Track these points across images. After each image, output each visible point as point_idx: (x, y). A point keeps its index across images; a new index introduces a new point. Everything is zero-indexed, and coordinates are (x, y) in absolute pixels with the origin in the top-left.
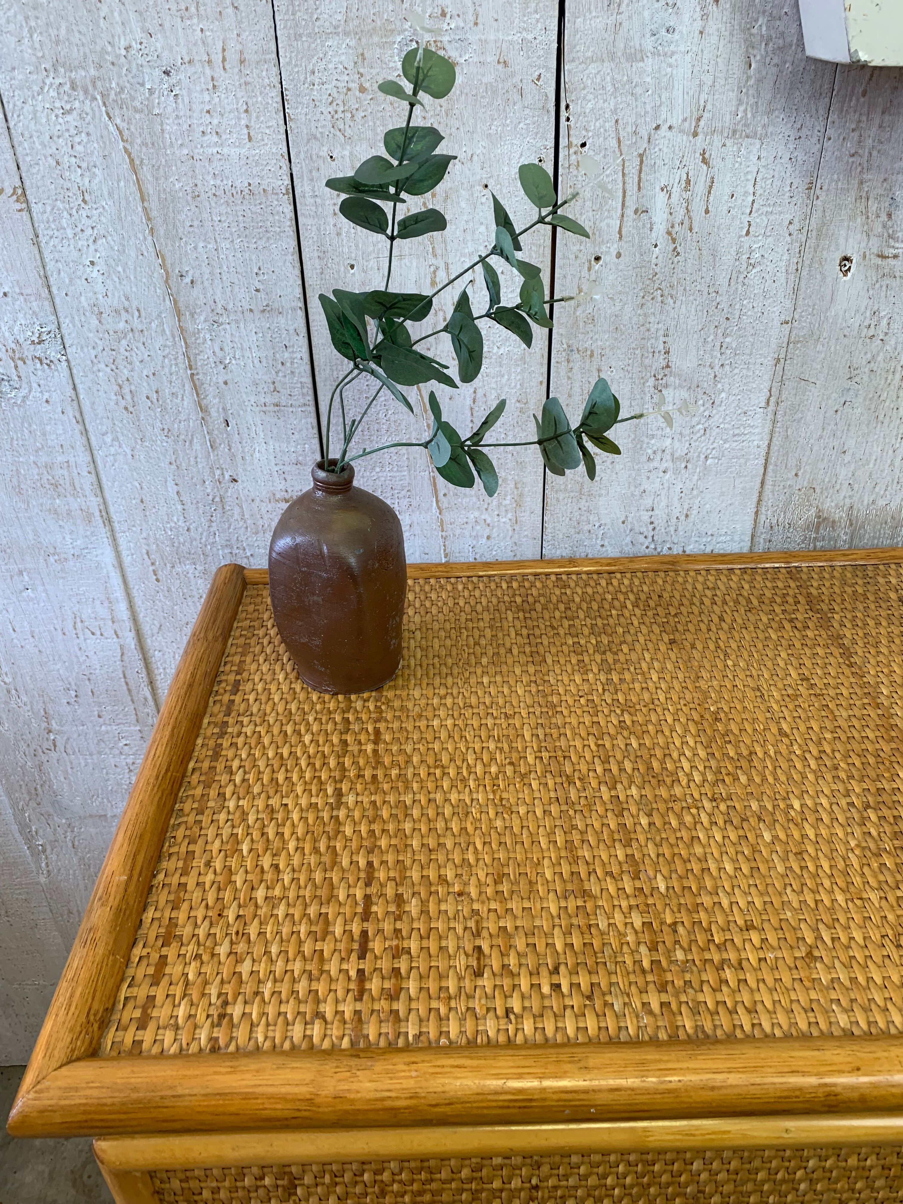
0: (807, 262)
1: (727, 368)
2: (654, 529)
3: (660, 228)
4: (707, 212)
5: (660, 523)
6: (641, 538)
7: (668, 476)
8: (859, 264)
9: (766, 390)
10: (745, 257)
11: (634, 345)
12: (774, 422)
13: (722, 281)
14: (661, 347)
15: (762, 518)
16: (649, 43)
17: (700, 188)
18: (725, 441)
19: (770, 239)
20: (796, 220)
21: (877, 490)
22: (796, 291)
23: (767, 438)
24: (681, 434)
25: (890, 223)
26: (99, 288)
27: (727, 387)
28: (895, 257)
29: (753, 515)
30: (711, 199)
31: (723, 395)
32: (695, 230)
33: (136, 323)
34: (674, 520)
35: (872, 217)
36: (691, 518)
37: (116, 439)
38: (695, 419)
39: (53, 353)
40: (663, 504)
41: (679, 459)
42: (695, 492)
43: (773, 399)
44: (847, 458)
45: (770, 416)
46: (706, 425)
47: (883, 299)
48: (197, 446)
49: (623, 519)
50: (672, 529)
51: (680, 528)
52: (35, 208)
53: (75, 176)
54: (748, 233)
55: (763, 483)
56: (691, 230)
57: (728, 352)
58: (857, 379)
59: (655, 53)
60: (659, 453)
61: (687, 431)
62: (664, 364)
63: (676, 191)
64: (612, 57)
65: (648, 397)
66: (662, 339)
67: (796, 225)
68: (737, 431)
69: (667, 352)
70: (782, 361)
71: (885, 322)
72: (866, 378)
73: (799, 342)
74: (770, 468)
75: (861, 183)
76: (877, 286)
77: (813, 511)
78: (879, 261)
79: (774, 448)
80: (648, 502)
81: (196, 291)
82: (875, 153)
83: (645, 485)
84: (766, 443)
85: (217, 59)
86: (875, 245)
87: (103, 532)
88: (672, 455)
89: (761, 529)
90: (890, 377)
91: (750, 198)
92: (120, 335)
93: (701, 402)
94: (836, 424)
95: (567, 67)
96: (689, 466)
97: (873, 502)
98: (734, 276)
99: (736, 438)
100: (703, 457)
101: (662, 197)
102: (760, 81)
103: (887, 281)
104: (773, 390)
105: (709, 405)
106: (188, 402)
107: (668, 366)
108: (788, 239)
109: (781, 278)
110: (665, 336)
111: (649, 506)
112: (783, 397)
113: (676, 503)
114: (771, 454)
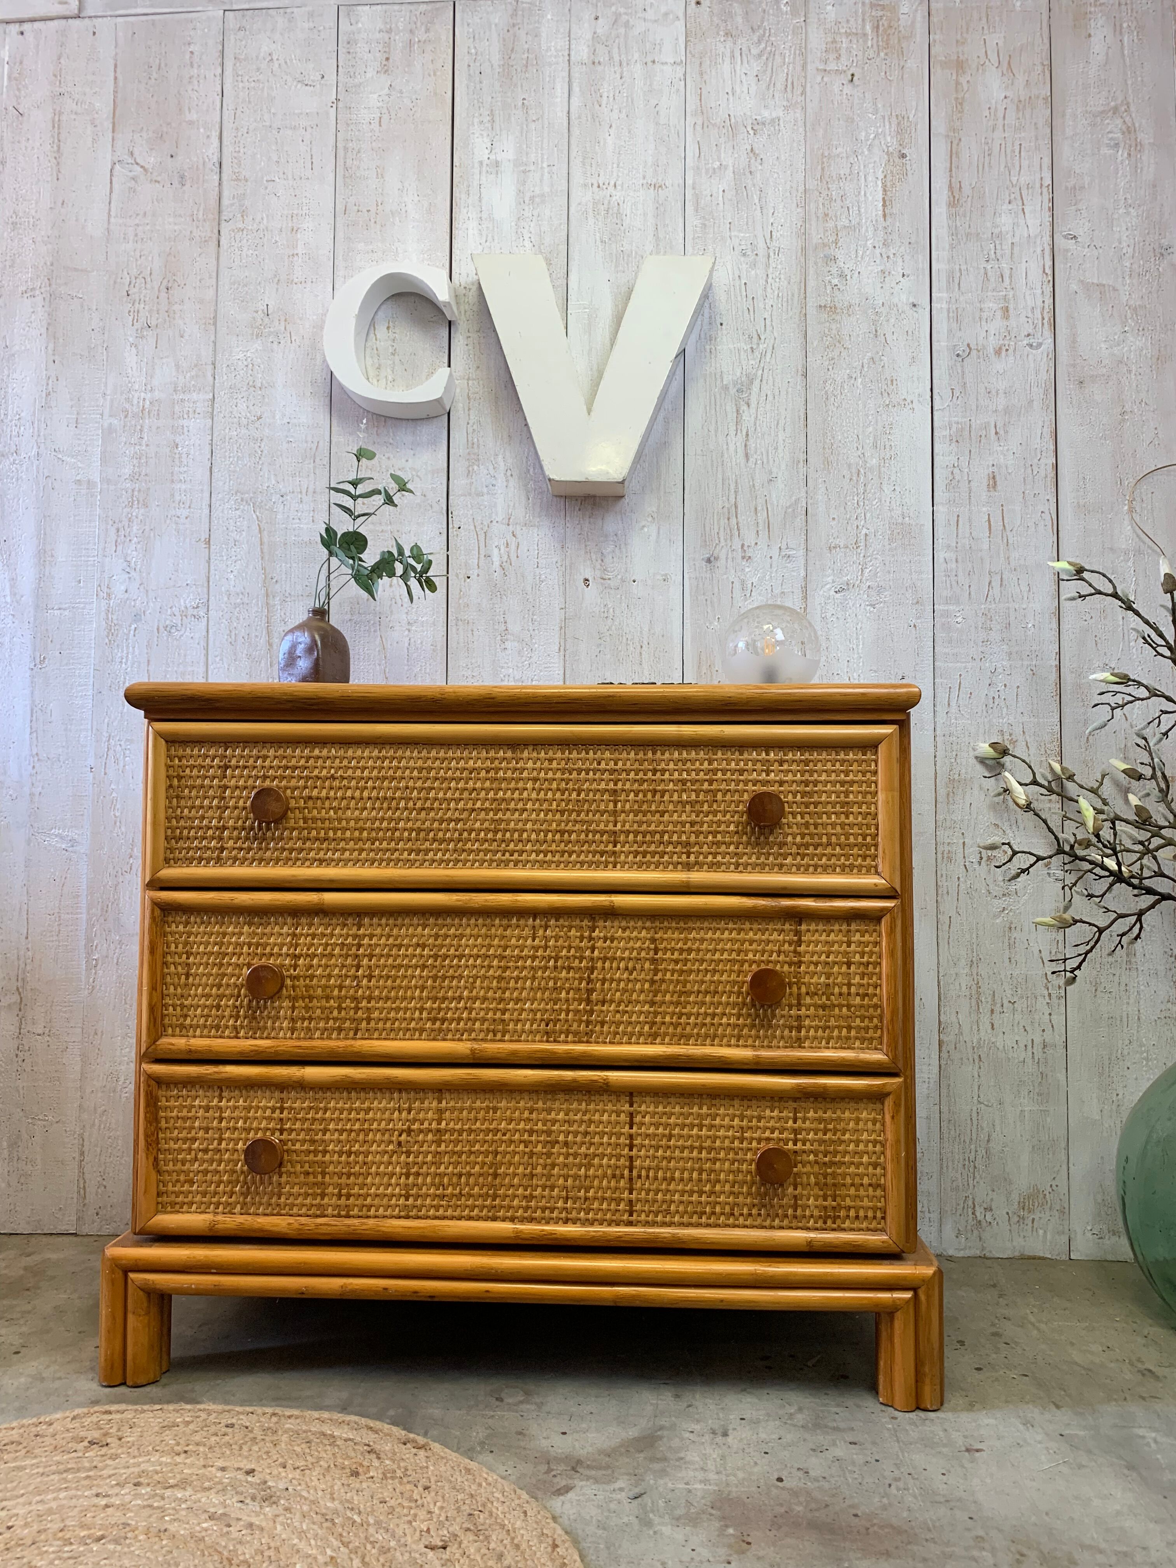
0: (567, 580)
1: (537, 631)
3: (497, 564)
4: (517, 557)
8: (592, 582)
9: (558, 643)
10: (537, 578)
11: (489, 619)
12: (565, 661)
13: (529, 588)
14: (502, 620)
16: (485, 490)
17: (513, 547)
19: (548, 570)
20: (559, 561)
22: (565, 594)
24: (517, 666)
25: (603, 564)
26: (232, 583)
27: (538, 641)
28: (609, 579)
30: (519, 551)
31: (536, 646)
32: (513, 565)
33: (246, 600)
35: (594, 561)
37: (221, 660)
38: (524, 658)
39: (202, 614)
43: (562, 648)
45: (562, 658)
46: (530, 661)
47: (608, 599)
48: (263, 665)
52: (212, 547)
53: (234, 535)
54: (538, 567)
56: (511, 564)
57: (536, 623)
58: (604, 639)
59: (488, 493)
62: (504, 628)
63: (502, 548)
64: (470, 494)
65: (498, 646)
66: (503, 616)
67: (559, 565)
68: (546, 666)
69: (505, 623)
70: (564, 628)
71: (611, 610)
72: (608, 639)
73: (570, 618)
75: (586, 546)
76: (603, 592)
78: (602, 581)
81: (277, 586)
82: (589, 534)
85: (304, 491)
86: (598, 574)
90: (621, 638)
91: (537, 552)
92: (236, 606)
93: (525, 649)
94: (598, 663)
95: (451, 498)
98: (534, 586)
101: (496, 551)
102: (534, 504)
103: (607, 590)
104: (561, 643)
105: (529, 651)
106: (263, 641)
107: (507, 630)
108: (557, 569)
109: (556, 587)
110: (504, 614)
112: (567, 647)
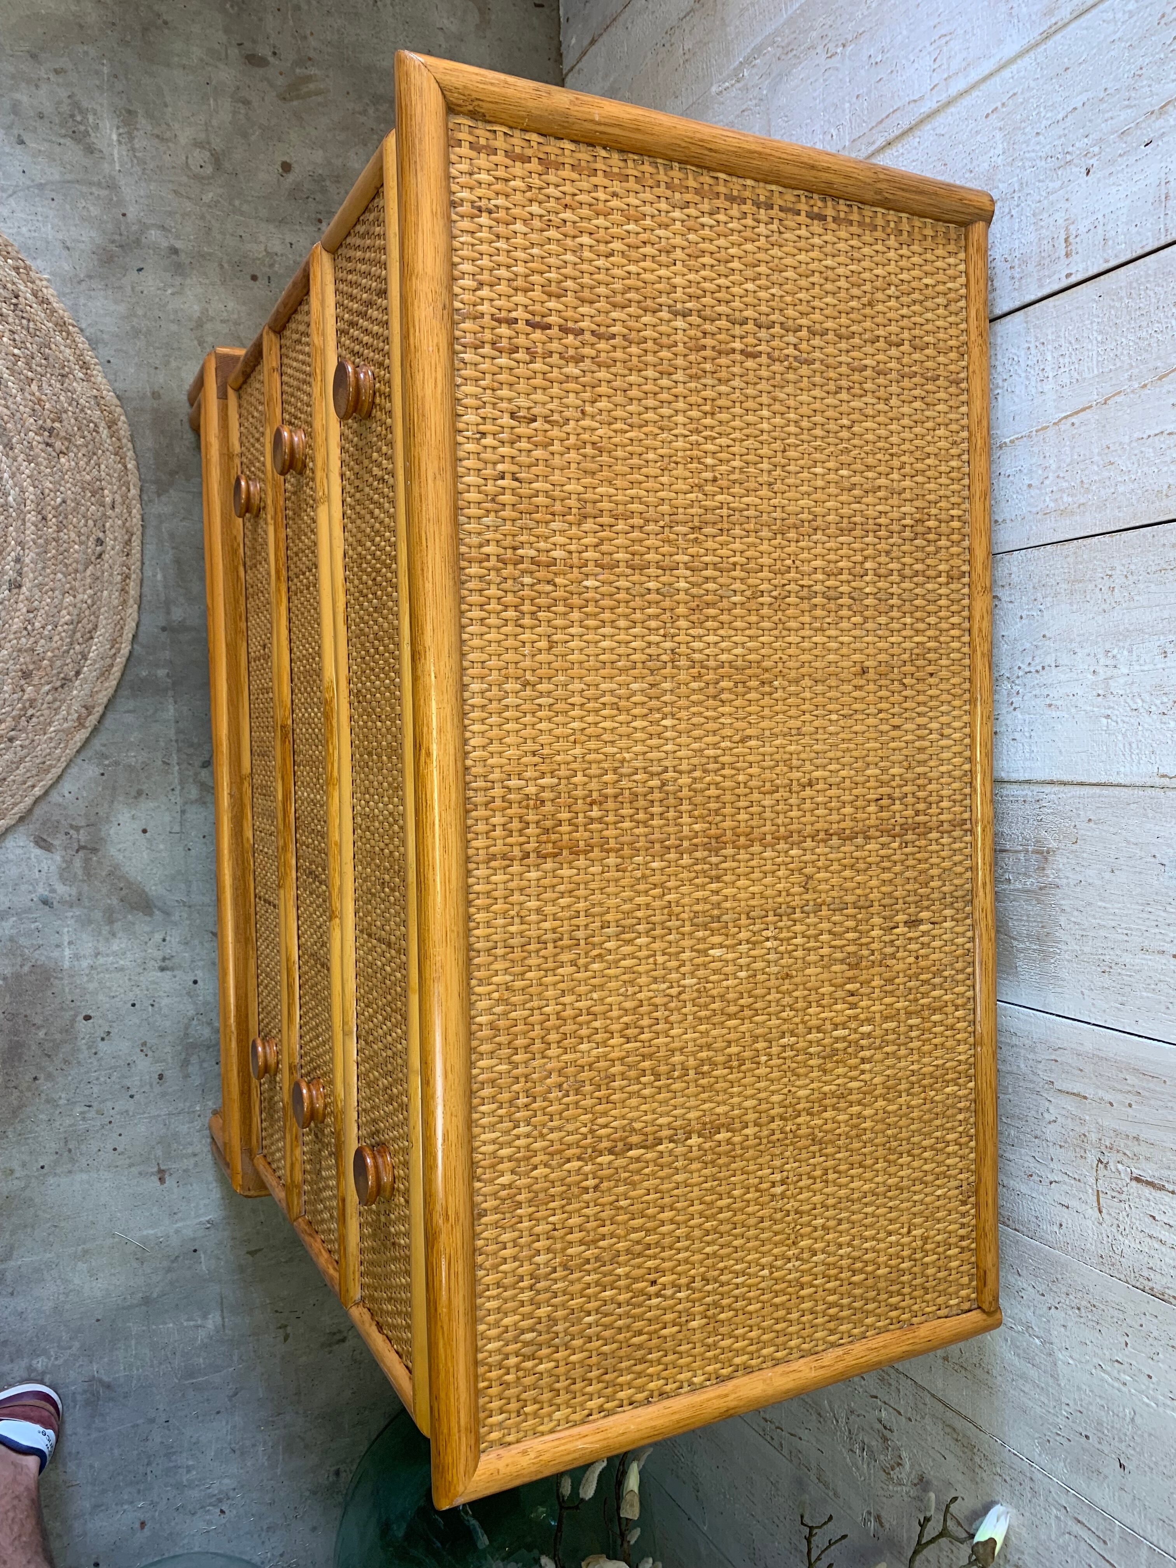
2: (1037, 672)
5: (1043, 678)
6: (1029, 660)
7: (1090, 676)
12: (1144, 787)
15: (1048, 789)
18: (1124, 735)
21: (1076, 913)
23: (1128, 781)
24: (1133, 683)
29: (1048, 778)
34: (1046, 692)
36: (1048, 711)
38: (1147, 697)
40: (1062, 677)
41: (1107, 686)
42: (1073, 710)
43: (1167, 781)
44: (1108, 875)
45: (1150, 781)
46: (1142, 710)
48: (1124, 114)
49: (1048, 635)
50: (1037, 692)
51: (1038, 701)
55: (1082, 784)
60: (1113, 662)
61: (1135, 689)
68: (1134, 746)
74: (1097, 790)
77: (1054, 845)
79: (1116, 791)
80: (1065, 659)
83: (1081, 653)
84: (1123, 782)
87: (1034, 35)
88: (1112, 678)
89: (1036, 788)
93: (1165, 699)
94: (1141, 858)
96: (1100, 698)
97: (1063, 910)
99: (1127, 746)
100: (1109, 712)
111: (1060, 662)
112: (1170, 793)
113: (1062, 691)
114: (1111, 789)
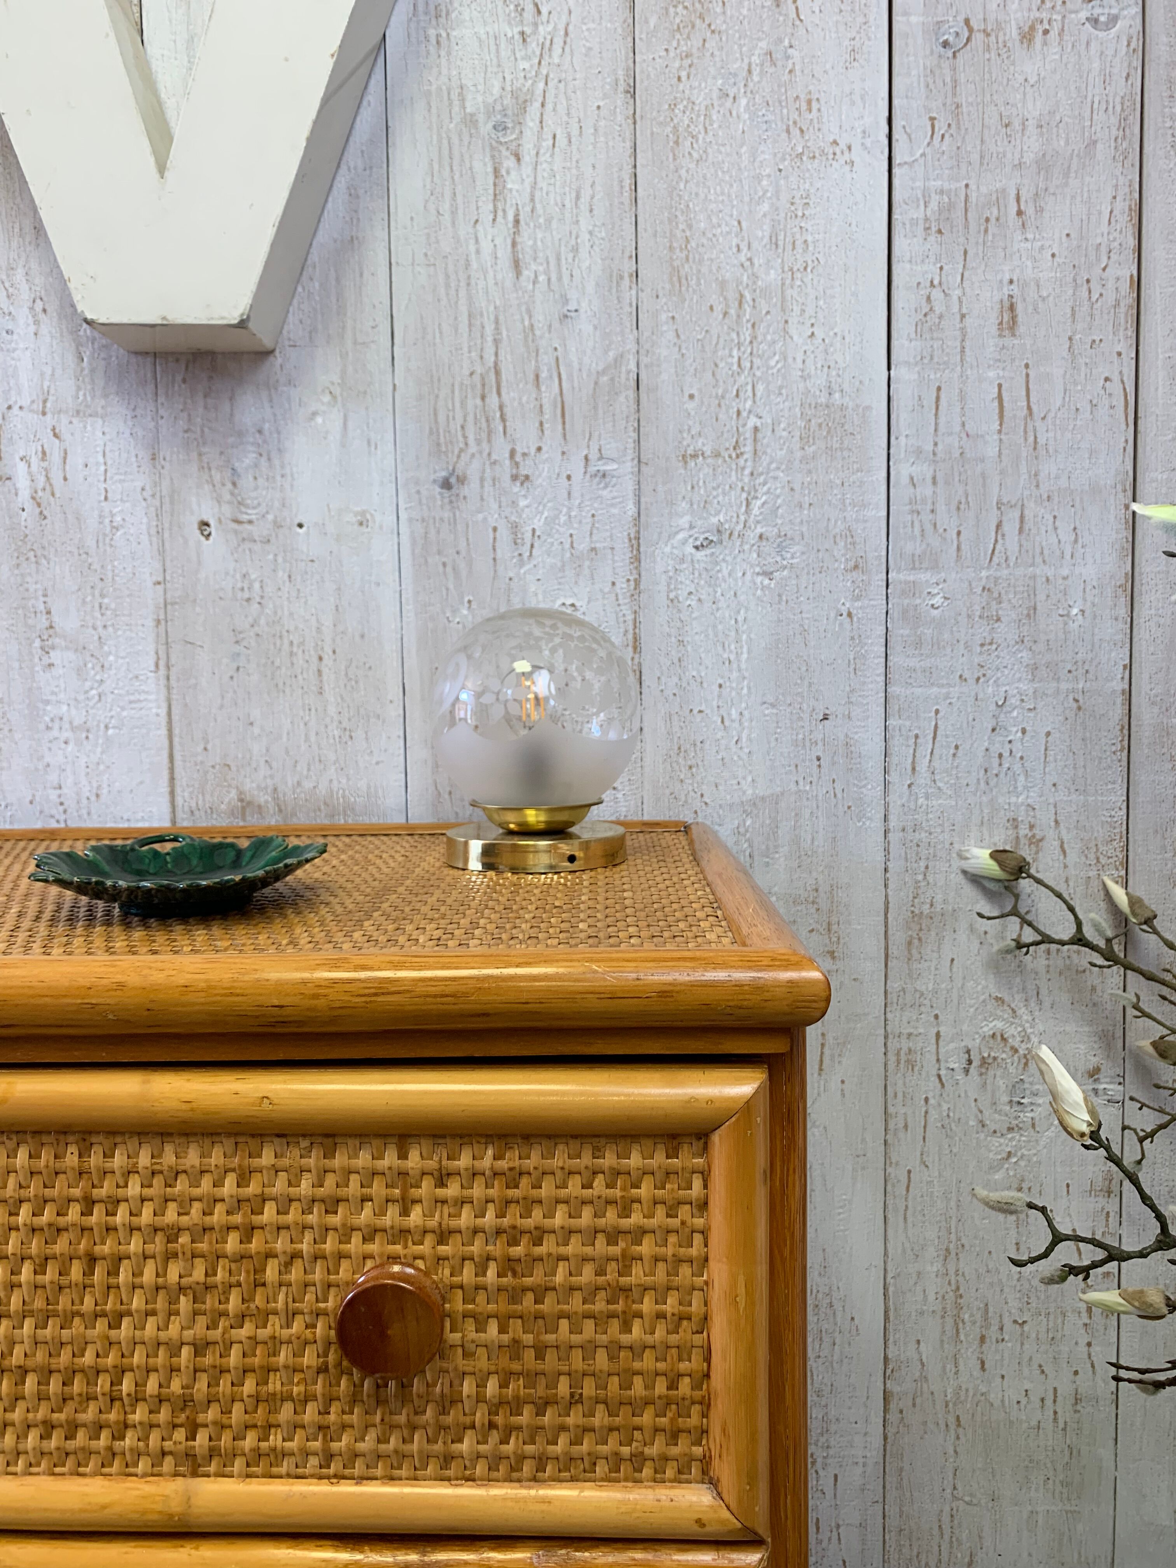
0: (167, 525)
1: (110, 629)
2: (65, 811)
3: (25, 493)
4: (65, 479)
5: (70, 803)
7: (70, 748)
8: (217, 529)
9: (152, 653)
10: (107, 521)
11: (15, 605)
12: (169, 688)
13: (90, 542)
14: (41, 607)
17: (56, 458)
18: (123, 709)
19: (128, 505)
20: (147, 488)
21: (299, 769)
22: (162, 552)
23: (164, 705)
24: (76, 700)
25: (236, 491)
27: (113, 649)
28: (250, 522)
30: (67, 468)
31: (111, 658)
32: (57, 495)
34: (85, 801)
35: (218, 486)
36: (103, 799)
38: (88, 684)
40: (70, 781)
41: (78, 728)
42: (102, 767)
43: (162, 663)
44: (256, 730)
45: (163, 682)
46: (100, 690)
47: (249, 562)
49: (30, 798)
51: (93, 811)
54: (106, 498)
55: (171, 757)
56: (53, 495)
57: (109, 613)
58: (245, 643)
60: (57, 721)
61: (81, 697)
62: (47, 624)
63: (34, 461)
65: (36, 660)
66: (42, 599)
67: (149, 492)
68: (132, 698)
69: (48, 613)
70: (163, 622)
71: (257, 585)
72: (253, 644)
73: (176, 603)
74: (176, 740)
75: (200, 454)
76: (240, 549)
77: (234, 794)
78: (235, 526)
79: (175, 718)
80: (54, 778)
82: (206, 430)
83: (48, 759)
84: (166, 711)
86: (227, 511)
88: (71, 723)
90: (278, 642)
91: (103, 468)
94: (235, 692)
96: (91, 736)
97: (299, 784)
98: (101, 538)
99: (133, 705)
100: (102, 726)
101: (22, 468)
102: (92, 371)
103: (247, 545)
104: (160, 653)
105: (98, 668)
107: (51, 627)
108: (144, 504)
109: (145, 539)
110: (45, 596)
111: (56, 783)
112: (173, 661)
113: (84, 781)
114: (174, 724)
